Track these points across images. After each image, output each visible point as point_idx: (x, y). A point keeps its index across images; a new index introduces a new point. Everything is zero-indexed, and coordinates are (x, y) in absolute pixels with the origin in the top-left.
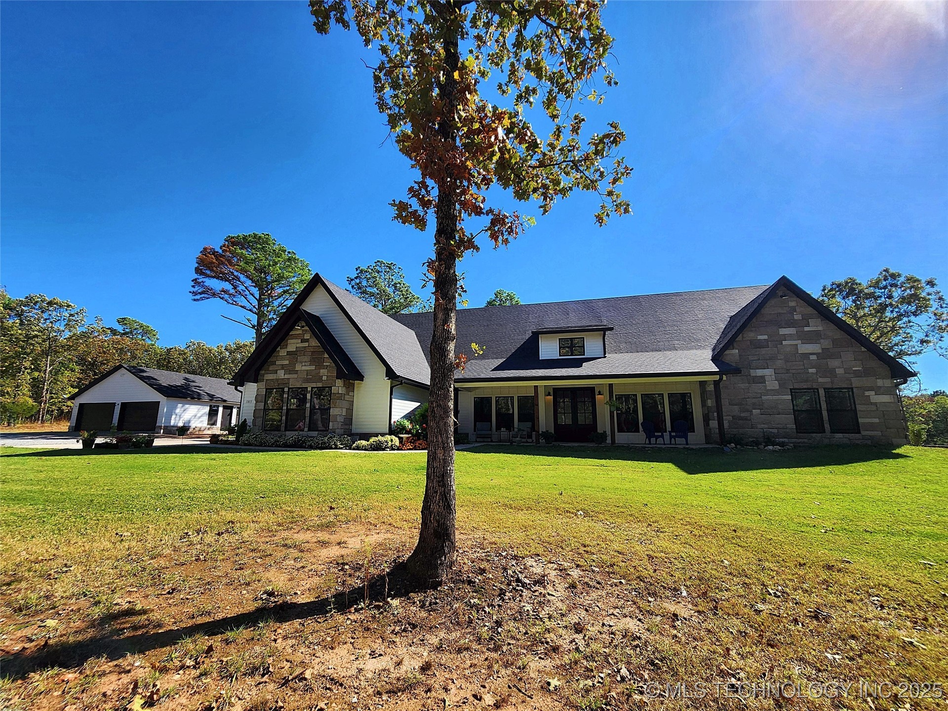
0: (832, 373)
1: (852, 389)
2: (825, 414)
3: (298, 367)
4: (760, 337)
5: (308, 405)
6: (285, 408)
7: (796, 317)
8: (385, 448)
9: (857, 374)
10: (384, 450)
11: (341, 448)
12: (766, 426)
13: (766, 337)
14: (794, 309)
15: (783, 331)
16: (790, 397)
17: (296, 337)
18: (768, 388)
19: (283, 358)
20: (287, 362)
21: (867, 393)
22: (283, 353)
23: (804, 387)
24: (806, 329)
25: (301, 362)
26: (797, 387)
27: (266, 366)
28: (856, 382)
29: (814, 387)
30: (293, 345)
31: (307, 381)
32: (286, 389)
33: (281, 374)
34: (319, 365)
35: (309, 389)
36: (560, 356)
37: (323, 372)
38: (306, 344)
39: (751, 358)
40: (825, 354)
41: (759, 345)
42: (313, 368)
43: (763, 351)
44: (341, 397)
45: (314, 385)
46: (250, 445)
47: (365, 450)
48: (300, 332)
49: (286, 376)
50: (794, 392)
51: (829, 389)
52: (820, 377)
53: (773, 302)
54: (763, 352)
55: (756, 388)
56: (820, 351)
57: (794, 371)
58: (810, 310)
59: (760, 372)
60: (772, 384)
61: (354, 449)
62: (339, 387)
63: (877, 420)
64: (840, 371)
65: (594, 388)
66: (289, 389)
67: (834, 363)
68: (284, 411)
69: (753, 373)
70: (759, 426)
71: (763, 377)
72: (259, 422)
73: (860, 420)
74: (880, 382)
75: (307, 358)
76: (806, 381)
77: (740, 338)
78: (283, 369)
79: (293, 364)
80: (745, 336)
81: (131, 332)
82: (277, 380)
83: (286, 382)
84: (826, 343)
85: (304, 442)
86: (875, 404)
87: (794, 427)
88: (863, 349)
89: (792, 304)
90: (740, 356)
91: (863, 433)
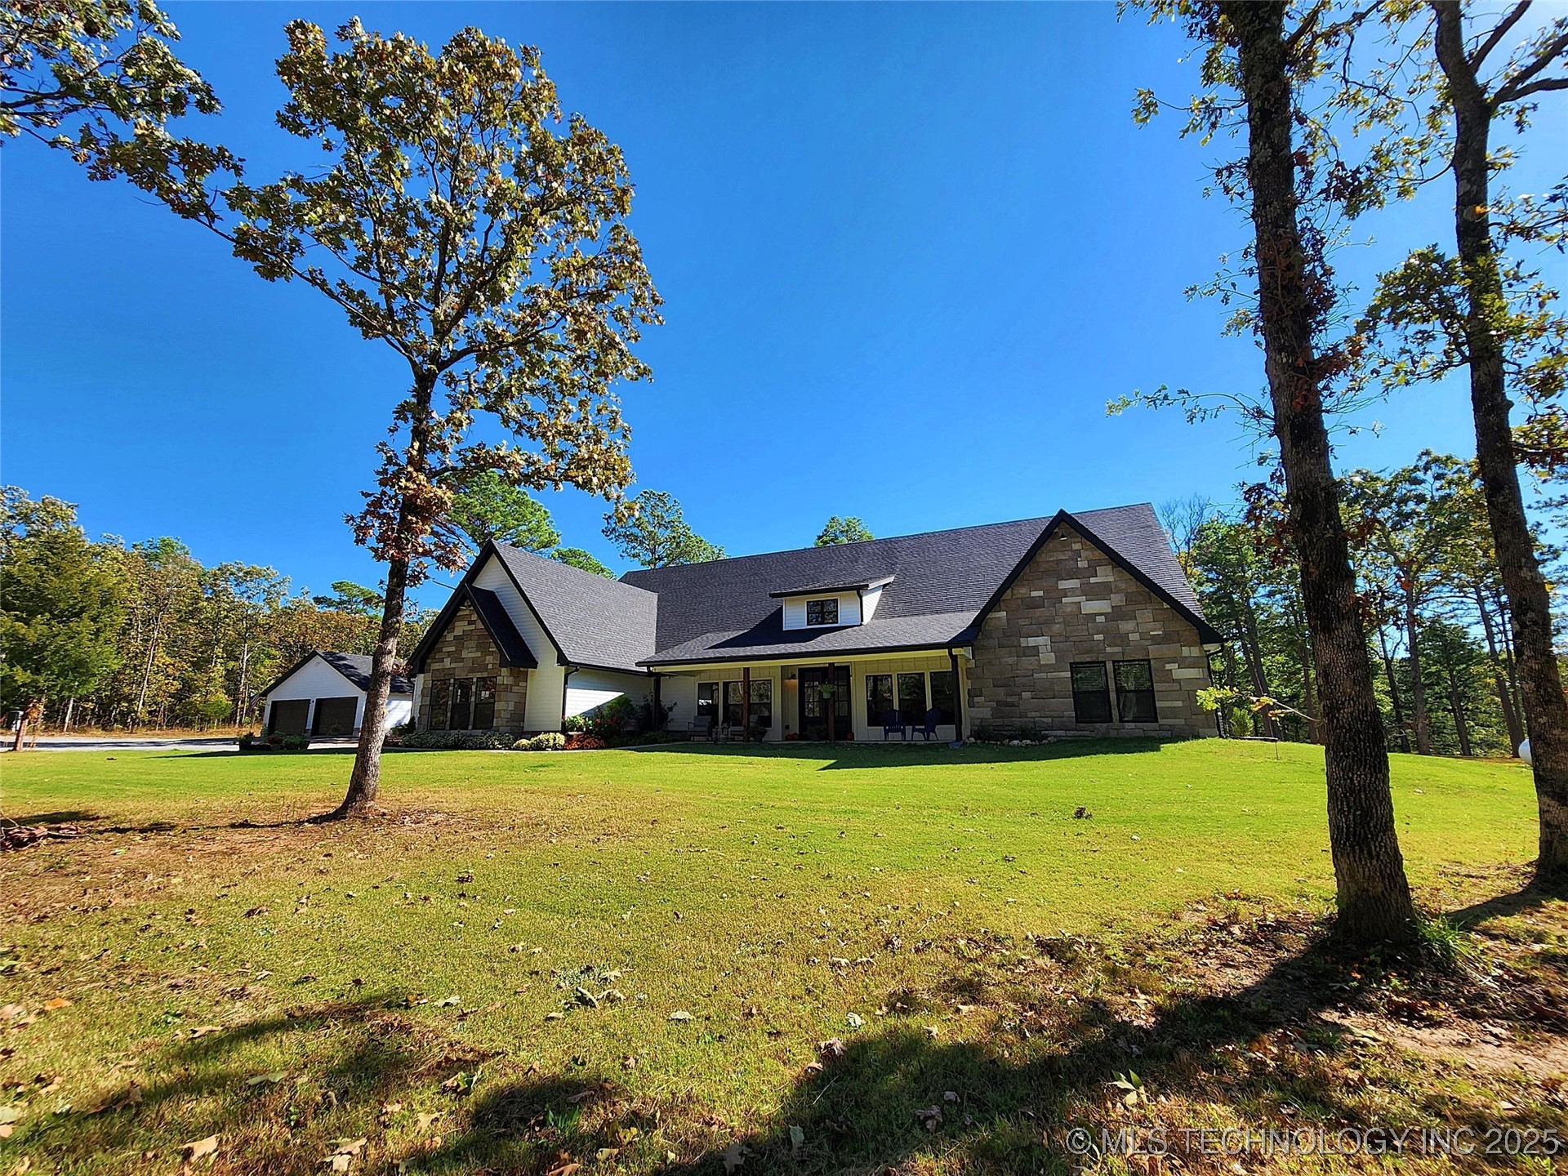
0: (1123, 639)
1: (1149, 660)
2: (1113, 696)
3: (465, 654)
4: (1034, 594)
5: (473, 699)
6: (450, 703)
7: (1080, 564)
8: (546, 747)
9: (1156, 640)
10: (544, 750)
11: (500, 749)
12: (1038, 714)
13: (1041, 593)
14: (1078, 553)
15: (1064, 585)
16: (1069, 674)
17: (462, 619)
18: (1042, 663)
19: (449, 644)
20: (453, 649)
21: (1168, 667)
22: (450, 637)
23: (1088, 660)
24: (1093, 580)
25: (468, 648)
26: (1077, 660)
27: (432, 655)
28: (1154, 651)
29: (1100, 659)
30: (460, 628)
31: (472, 670)
32: (452, 681)
33: (447, 663)
34: (486, 653)
35: (475, 680)
36: (808, 624)
37: (489, 659)
38: (473, 627)
39: (1021, 622)
40: (1116, 615)
41: (1034, 604)
42: (479, 654)
43: (1038, 612)
44: (507, 688)
45: (479, 675)
46: (412, 746)
47: (526, 750)
48: (467, 612)
49: (453, 665)
50: (1075, 667)
51: (1118, 661)
52: (1109, 646)
53: (1050, 545)
54: (1038, 614)
55: (1027, 662)
56: (1110, 610)
57: (1075, 639)
58: (1098, 554)
59: (1032, 641)
60: (1048, 657)
61: (514, 749)
62: (504, 677)
63: (1180, 704)
64: (1134, 637)
65: (848, 666)
66: (455, 680)
67: (1126, 626)
68: (450, 707)
69: (1024, 642)
70: (1029, 715)
71: (1036, 648)
72: (425, 719)
73: (1158, 704)
74: (1185, 651)
75: (473, 644)
76: (1088, 652)
77: (1008, 595)
78: (449, 656)
79: (459, 651)
80: (1015, 592)
81: (349, 602)
82: (443, 670)
83: (450, 672)
84: (1117, 599)
85: (464, 742)
86: (1178, 681)
87: (1073, 714)
88: (1165, 606)
89: (1077, 546)
90: (1008, 620)
91: (1161, 721)
